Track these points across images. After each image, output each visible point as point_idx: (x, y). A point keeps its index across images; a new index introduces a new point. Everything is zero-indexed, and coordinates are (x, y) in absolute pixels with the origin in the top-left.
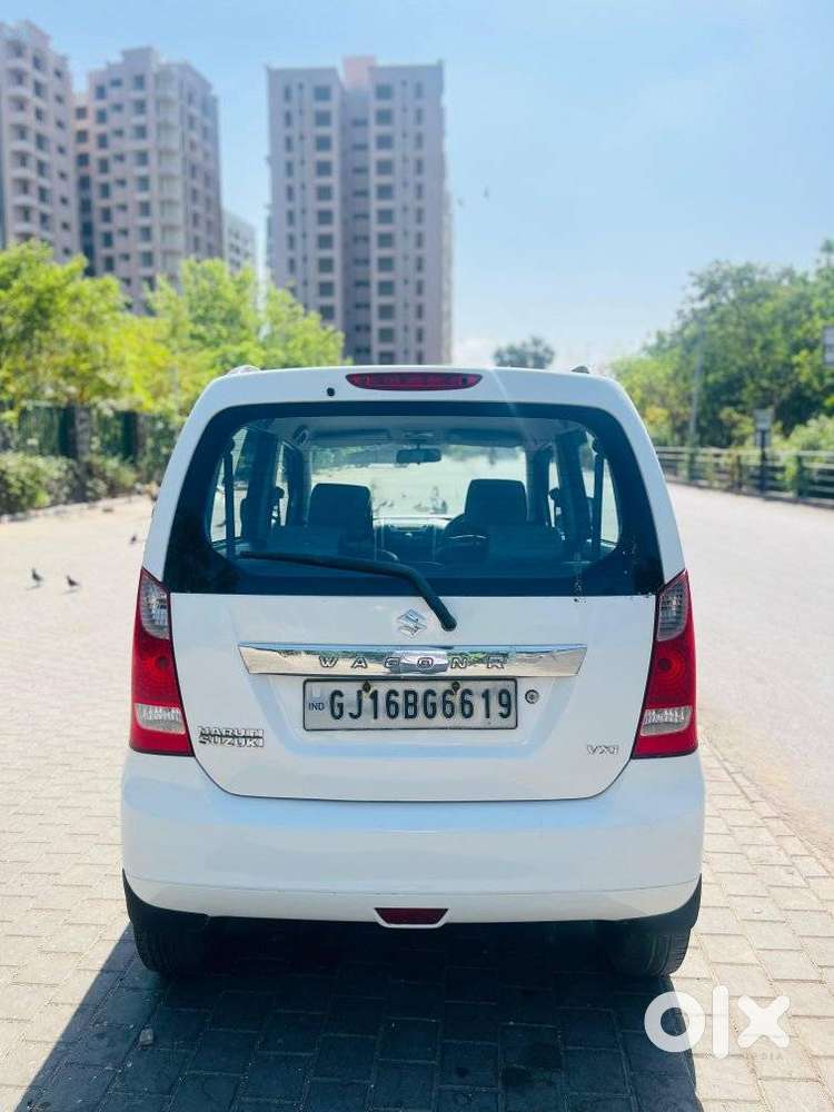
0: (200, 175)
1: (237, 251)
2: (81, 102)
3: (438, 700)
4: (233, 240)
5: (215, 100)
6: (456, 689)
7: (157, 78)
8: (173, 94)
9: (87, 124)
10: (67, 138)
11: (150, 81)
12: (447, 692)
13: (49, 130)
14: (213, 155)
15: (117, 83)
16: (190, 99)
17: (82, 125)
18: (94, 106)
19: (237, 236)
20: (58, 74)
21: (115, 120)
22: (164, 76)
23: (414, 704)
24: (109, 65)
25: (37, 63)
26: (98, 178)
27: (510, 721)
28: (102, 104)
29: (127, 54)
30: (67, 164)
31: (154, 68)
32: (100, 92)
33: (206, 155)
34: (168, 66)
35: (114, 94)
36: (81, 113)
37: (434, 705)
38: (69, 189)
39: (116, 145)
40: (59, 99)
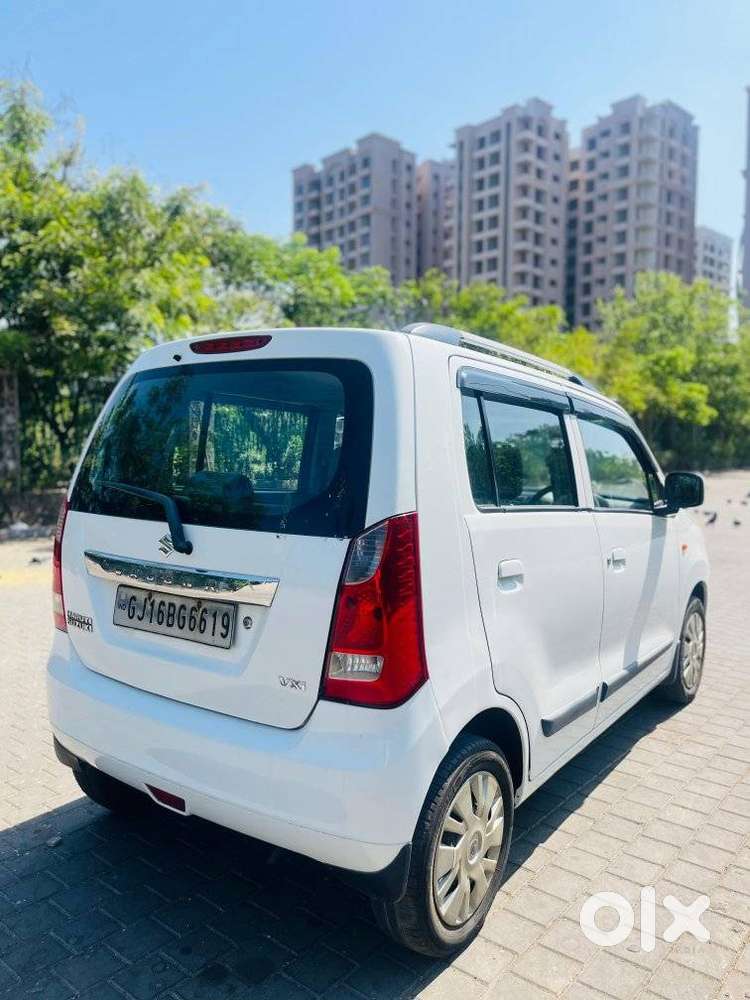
0: (676, 199)
1: (712, 262)
2: (574, 157)
3: (186, 614)
4: (708, 253)
5: (696, 129)
6: (199, 607)
7: (642, 120)
8: (655, 132)
9: (578, 175)
10: (561, 190)
11: (635, 126)
12: (193, 609)
13: (547, 185)
14: (690, 180)
15: (606, 134)
16: (672, 133)
17: (575, 175)
18: (585, 158)
19: (712, 249)
20: (557, 136)
21: (602, 166)
22: (649, 117)
23: (173, 615)
24: (600, 119)
25: (541, 132)
26: (583, 217)
27: (226, 642)
28: (593, 154)
29: (617, 107)
30: (560, 211)
31: (640, 112)
32: (592, 144)
33: (683, 180)
34: (654, 107)
35: (603, 144)
36: (574, 166)
37: (184, 618)
38: (559, 232)
39: (601, 187)
40: (557, 157)
